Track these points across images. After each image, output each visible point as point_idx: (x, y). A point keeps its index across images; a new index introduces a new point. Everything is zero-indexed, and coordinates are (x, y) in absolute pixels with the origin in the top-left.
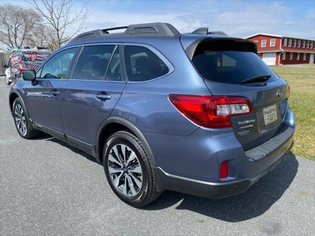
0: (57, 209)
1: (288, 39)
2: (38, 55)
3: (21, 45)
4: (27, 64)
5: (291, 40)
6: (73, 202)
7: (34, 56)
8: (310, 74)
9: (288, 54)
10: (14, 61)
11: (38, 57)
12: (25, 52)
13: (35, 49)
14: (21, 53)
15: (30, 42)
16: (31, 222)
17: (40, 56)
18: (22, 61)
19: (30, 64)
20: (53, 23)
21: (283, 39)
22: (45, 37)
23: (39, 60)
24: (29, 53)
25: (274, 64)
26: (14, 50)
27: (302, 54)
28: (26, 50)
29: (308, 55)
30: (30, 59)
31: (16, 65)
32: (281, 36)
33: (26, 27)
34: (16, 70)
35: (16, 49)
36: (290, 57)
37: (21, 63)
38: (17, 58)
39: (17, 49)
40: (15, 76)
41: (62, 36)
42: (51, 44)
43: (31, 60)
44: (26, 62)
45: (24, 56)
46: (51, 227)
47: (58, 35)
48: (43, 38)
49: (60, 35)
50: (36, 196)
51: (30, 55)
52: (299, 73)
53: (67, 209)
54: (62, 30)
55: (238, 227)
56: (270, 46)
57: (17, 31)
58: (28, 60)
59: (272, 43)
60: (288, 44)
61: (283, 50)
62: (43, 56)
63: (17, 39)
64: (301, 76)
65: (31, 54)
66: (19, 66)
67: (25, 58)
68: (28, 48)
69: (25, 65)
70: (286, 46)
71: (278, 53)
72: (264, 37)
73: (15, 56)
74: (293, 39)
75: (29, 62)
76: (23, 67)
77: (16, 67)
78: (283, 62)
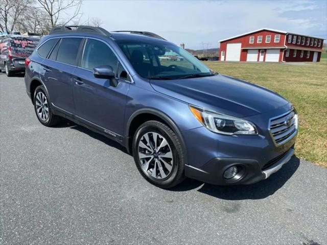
0: (38, 189)
1: (293, 35)
2: (29, 41)
3: (12, 30)
4: (17, 51)
5: (295, 37)
6: (54, 184)
7: (24, 43)
8: (306, 73)
9: (292, 51)
10: (4, 47)
11: (30, 44)
12: (14, 38)
13: (26, 35)
14: (11, 39)
15: (22, 26)
16: (13, 200)
17: (31, 42)
18: (12, 48)
19: (20, 51)
20: (46, 7)
21: (288, 35)
22: (39, 22)
23: (30, 47)
24: (19, 39)
25: (277, 60)
26: (3, 35)
27: (306, 52)
28: (16, 36)
29: (312, 53)
30: (20, 45)
31: (5, 52)
32: (286, 32)
33: (17, 10)
34: (5, 57)
35: (5, 34)
36: (293, 55)
37: (10, 49)
38: (7, 43)
39: (7, 34)
40: (4, 63)
41: (56, 22)
42: (45, 30)
43: (21, 47)
44: (16, 49)
45: (14, 42)
46: (31, 204)
47: (52, 20)
48: (37, 23)
49: (54, 21)
50: (19, 178)
51: (20, 41)
52: (297, 71)
53: (48, 190)
54: (57, 15)
55: (202, 206)
56: (275, 42)
57: (8, 15)
58: (18, 46)
59: (277, 39)
60: (292, 41)
61: (287, 47)
62: (34, 43)
63: (7, 22)
64: (297, 74)
65: (22, 40)
66: (8, 52)
67: (15, 44)
68: (19, 34)
69: (15, 52)
70: (290, 42)
71: (282, 50)
72: (268, 33)
73: (5, 42)
74: (298, 36)
75: (19, 49)
76: (13, 53)
77: (5, 54)
78: (287, 59)
